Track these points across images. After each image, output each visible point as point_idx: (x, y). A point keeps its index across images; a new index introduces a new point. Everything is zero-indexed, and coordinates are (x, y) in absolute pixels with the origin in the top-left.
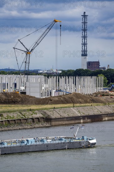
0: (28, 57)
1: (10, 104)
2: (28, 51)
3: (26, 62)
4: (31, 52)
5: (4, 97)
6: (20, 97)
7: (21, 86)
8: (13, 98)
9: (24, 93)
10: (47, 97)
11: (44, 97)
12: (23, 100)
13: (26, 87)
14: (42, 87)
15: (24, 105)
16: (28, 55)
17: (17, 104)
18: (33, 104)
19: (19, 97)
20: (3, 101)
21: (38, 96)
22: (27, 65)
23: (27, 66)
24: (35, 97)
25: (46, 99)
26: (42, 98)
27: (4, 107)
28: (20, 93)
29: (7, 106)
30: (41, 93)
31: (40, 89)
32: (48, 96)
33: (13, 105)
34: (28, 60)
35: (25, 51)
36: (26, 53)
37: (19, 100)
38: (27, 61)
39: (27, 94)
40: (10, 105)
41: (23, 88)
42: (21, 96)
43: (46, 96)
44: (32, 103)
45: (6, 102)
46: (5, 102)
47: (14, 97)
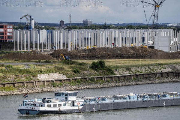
0: (157, 10)
1: (138, 58)
2: (157, 4)
3: (154, 16)
4: (159, 5)
5: (132, 51)
7: (149, 40)
8: (141, 52)
9: (152, 47)
10: (177, 51)
11: (173, 51)
12: (151, 54)
13: (154, 41)
14: (171, 41)
15: (152, 60)
16: (156, 9)
17: (145, 58)
18: (162, 59)
19: (147, 51)
20: (131, 55)
21: (166, 50)
22: (156, 18)
23: (156, 20)
24: (163, 51)
25: (175, 53)
26: (171, 52)
27: (132, 62)
28: (148, 47)
29: (134, 61)
30: (171, 47)
31: (169, 43)
32: (177, 50)
33: (141, 60)
34: (157, 13)
35: (154, 5)
36: (155, 6)
37: (147, 54)
38: (156, 15)
39: (156, 48)
40: (138, 60)
41: (151, 42)
42: (149, 50)
43: (175, 50)
45: (134, 56)
46: (133, 56)
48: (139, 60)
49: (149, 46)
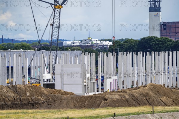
0: (57, 15)
1: (23, 108)
2: (58, 2)
3: (52, 25)
4: (62, 4)
5: (11, 94)
6: (45, 94)
7: (44, 73)
8: (29, 96)
9: (50, 85)
10: (97, 93)
11: (91, 94)
12: (49, 99)
13: (54, 74)
14: (85, 74)
15: (52, 110)
16: (56, 12)
17: (37, 108)
18: (71, 108)
19: (42, 94)
20: (10, 103)
21: (78, 91)
22: (56, 30)
23: (55, 33)
24: (73, 94)
25: (95, 97)
26: (86, 95)
27: (15, 115)
28: (42, 86)
29: (18, 113)
30: (85, 85)
31: (82, 78)
32: (98, 91)
33: (30, 111)
34: (57, 20)
35: (51, 4)
36: (53, 6)
37: (42, 99)
38: (56, 24)
39: (57, 87)
40: (25, 111)
41: (48, 76)
42: (45, 92)
43: (94, 91)
44: (68, 106)
45: (16, 104)
46: (14, 104)
47: (32, 95)
48: (27, 111)
49: (44, 84)
